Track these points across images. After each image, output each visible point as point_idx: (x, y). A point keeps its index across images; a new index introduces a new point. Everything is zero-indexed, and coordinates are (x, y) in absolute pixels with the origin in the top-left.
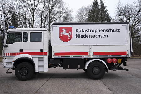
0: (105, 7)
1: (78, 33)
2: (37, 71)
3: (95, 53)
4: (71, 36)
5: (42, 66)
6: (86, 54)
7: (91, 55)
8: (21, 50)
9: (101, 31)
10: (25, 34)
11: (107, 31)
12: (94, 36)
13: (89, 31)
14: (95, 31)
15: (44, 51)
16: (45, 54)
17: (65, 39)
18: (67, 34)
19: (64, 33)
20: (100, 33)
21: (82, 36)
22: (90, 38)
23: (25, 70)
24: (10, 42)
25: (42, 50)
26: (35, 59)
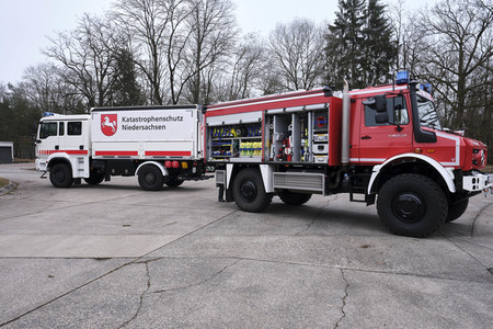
0: (383, 7)
1: (125, 124)
2: (75, 176)
3: (147, 153)
4: (116, 127)
5: (81, 170)
6: (135, 153)
7: (141, 156)
8: (57, 147)
9: (157, 119)
10: (62, 124)
11: (165, 119)
12: (147, 128)
13: (140, 119)
14: (148, 120)
15: (85, 149)
16: (86, 152)
17: (108, 131)
18: (111, 125)
19: (107, 123)
20: (155, 123)
21: (130, 128)
22: (141, 131)
23: (60, 174)
24: (44, 136)
25: (82, 147)
26: (73, 160)
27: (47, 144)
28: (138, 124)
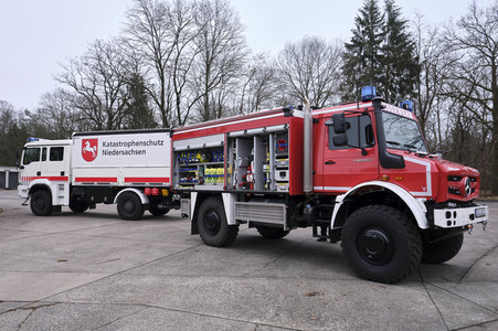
0: (403, 23)
1: (105, 148)
2: (54, 203)
3: (127, 180)
4: (96, 152)
5: (61, 197)
6: (115, 180)
7: (121, 183)
8: (39, 173)
9: (137, 144)
10: (45, 149)
11: (145, 144)
12: (127, 153)
13: (120, 144)
14: (129, 144)
15: (66, 175)
16: (66, 179)
17: (88, 157)
18: (91, 150)
19: (88, 148)
20: (135, 148)
21: (109, 154)
22: (120, 156)
23: (41, 201)
24: (27, 163)
25: (63, 173)
26: (53, 186)
27: (30, 170)
28: (118, 149)
